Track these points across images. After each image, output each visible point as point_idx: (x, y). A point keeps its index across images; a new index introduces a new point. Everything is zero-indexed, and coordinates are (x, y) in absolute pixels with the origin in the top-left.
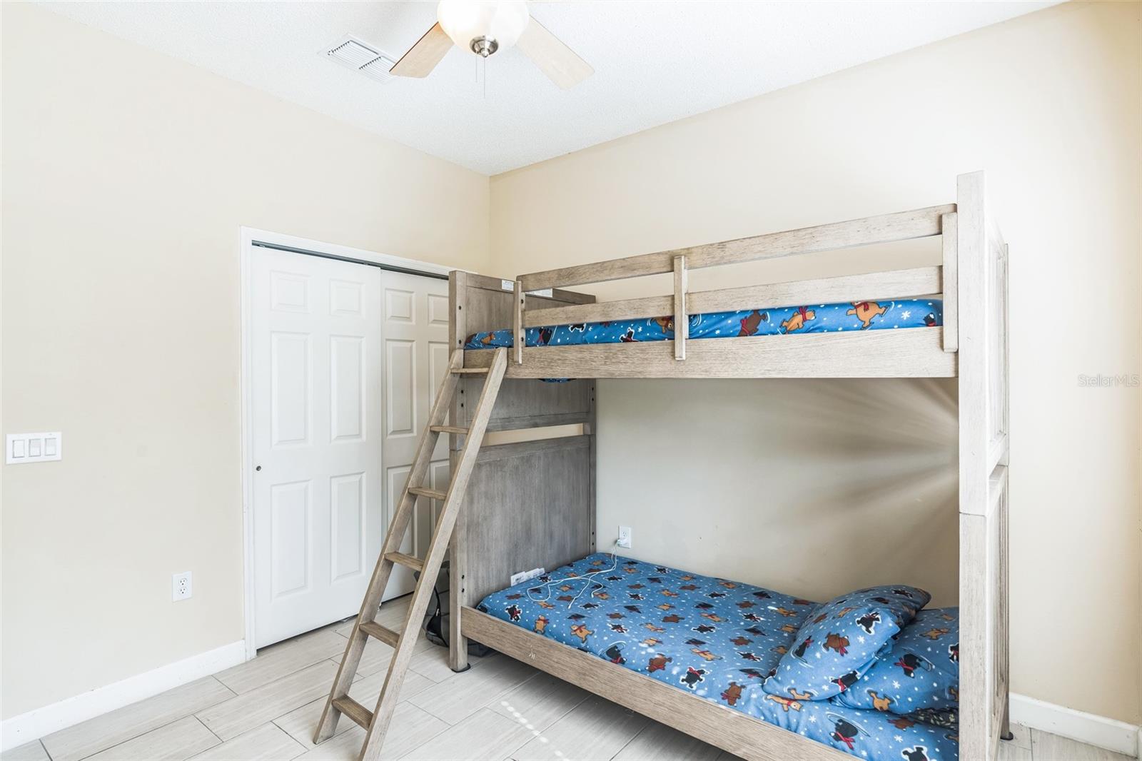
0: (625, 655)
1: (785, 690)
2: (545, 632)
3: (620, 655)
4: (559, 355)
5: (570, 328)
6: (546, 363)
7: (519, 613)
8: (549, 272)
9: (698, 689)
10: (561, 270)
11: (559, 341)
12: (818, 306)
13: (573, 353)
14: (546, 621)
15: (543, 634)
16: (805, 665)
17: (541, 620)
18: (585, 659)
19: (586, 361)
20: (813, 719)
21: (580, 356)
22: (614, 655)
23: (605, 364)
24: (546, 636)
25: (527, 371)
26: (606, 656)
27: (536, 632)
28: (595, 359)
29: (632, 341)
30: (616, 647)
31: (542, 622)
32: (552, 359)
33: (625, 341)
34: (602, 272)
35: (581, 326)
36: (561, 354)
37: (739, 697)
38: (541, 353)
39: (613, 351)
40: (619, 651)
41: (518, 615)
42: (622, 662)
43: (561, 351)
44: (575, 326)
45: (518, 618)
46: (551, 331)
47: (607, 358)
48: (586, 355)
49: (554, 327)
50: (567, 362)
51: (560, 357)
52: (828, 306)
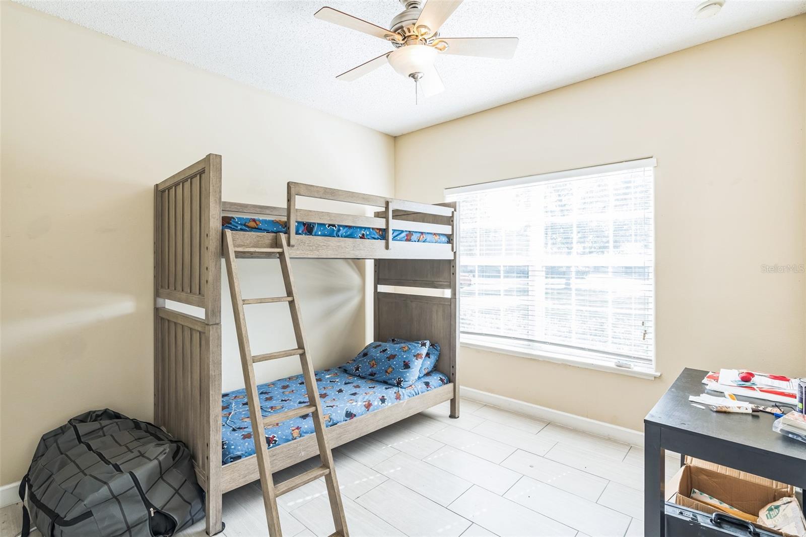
0: (354, 412)
1: (411, 382)
2: (301, 434)
3: (352, 413)
4: (324, 243)
5: (327, 226)
6: (314, 247)
7: (275, 437)
8: (317, 187)
9: (388, 403)
10: (326, 188)
11: (320, 233)
12: (425, 233)
13: (333, 241)
14: (298, 428)
15: (300, 436)
16: (413, 370)
17: (295, 429)
18: (340, 427)
19: (342, 248)
20: (420, 387)
21: (338, 244)
22: (349, 415)
23: (353, 250)
24: (303, 436)
25: (298, 252)
26: (346, 418)
27: (295, 439)
28: (348, 247)
29: (365, 238)
30: (347, 412)
31: (297, 430)
32: (319, 245)
33: (361, 238)
34: (352, 197)
35: (334, 226)
36: (326, 242)
37: (400, 395)
38: (310, 241)
39: (358, 243)
40: (350, 412)
41: (274, 439)
42: (355, 416)
43: (325, 240)
44: (329, 225)
45: (276, 441)
46: (313, 227)
47: (354, 246)
48: (342, 244)
49: (315, 223)
50: (329, 247)
51: (325, 244)
52: (427, 233)
